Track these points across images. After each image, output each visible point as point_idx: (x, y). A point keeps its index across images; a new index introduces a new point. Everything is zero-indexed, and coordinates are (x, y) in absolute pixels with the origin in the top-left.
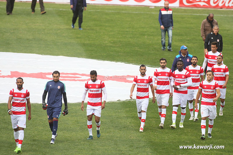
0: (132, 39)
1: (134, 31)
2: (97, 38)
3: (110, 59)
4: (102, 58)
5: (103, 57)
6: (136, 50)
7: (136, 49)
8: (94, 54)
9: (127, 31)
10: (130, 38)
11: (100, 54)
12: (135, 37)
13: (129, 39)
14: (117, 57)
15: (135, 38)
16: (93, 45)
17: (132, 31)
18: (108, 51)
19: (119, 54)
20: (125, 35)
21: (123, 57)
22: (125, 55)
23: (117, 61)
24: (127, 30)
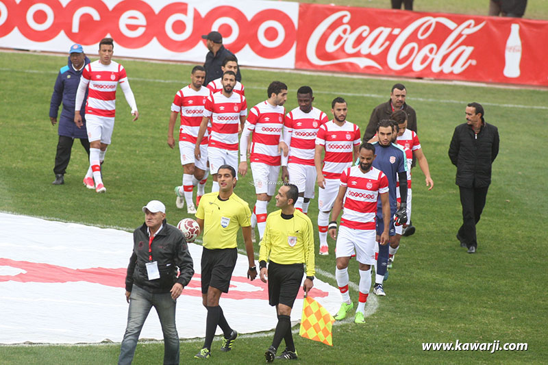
0: (152, 161)
1: (157, 135)
2: (47, 155)
3: (84, 217)
4: (63, 215)
5: (63, 211)
6: (163, 192)
7: (162, 189)
8: (35, 200)
9: (137, 137)
10: (147, 156)
11: (56, 202)
12: (162, 155)
13: (144, 159)
14: (106, 212)
15: (163, 159)
16: (36, 173)
17: (152, 137)
18: (80, 195)
19: (113, 204)
20: (133, 149)
21: (124, 212)
22: (130, 207)
23: (105, 223)
24: (139, 133)
